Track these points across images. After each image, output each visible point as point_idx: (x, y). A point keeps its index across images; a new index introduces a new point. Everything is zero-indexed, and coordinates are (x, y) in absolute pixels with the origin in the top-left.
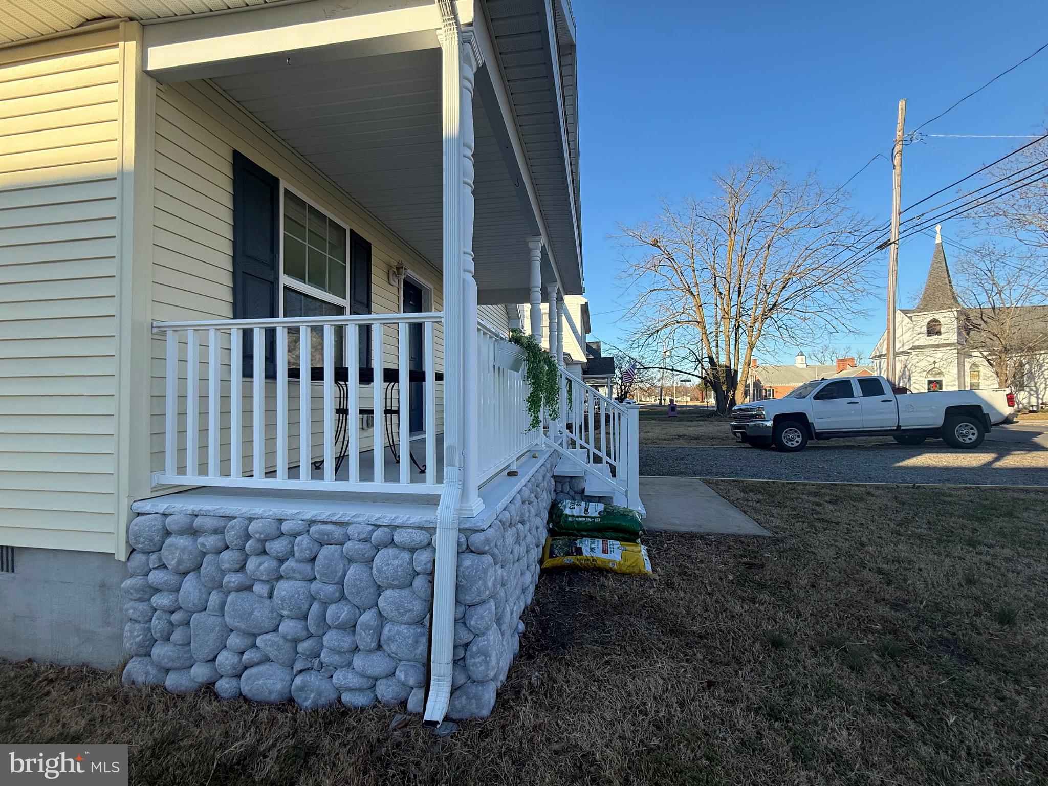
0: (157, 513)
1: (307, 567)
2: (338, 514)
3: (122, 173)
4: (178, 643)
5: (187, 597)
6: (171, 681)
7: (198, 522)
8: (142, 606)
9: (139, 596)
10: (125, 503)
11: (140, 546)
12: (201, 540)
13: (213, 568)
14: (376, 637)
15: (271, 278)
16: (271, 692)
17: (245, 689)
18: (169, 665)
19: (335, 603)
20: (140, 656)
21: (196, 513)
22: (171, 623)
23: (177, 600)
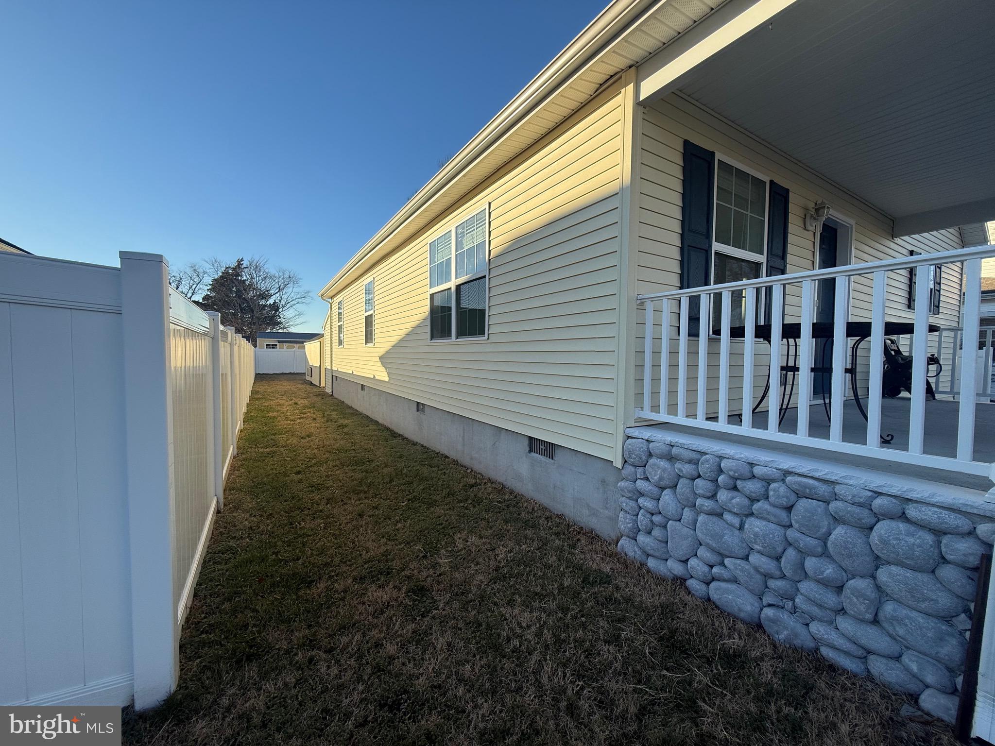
0: (642, 439)
1: (783, 514)
2: (821, 471)
3: (622, 189)
4: (658, 538)
5: (667, 507)
6: (651, 563)
7: (675, 451)
8: (632, 503)
9: (630, 495)
10: (621, 428)
11: (632, 460)
12: (678, 465)
13: (688, 490)
14: (872, 610)
15: (705, 247)
16: (740, 610)
17: (714, 596)
18: (651, 552)
19: (817, 557)
20: (629, 537)
21: (672, 444)
22: (652, 521)
23: (657, 506)
